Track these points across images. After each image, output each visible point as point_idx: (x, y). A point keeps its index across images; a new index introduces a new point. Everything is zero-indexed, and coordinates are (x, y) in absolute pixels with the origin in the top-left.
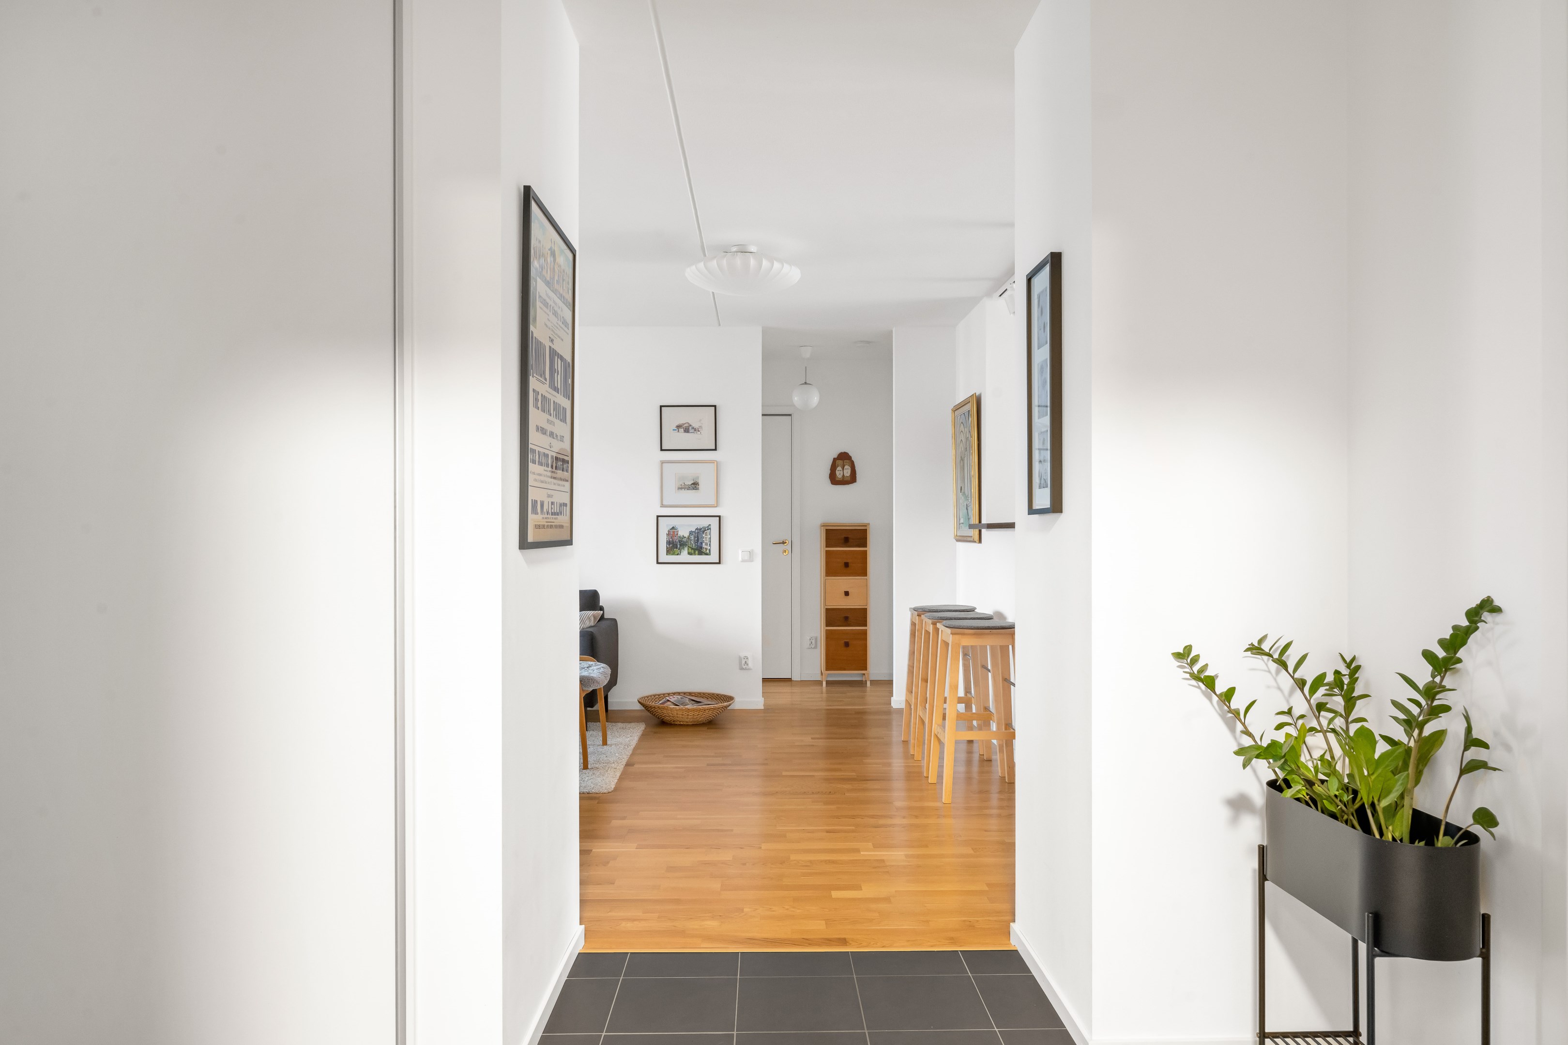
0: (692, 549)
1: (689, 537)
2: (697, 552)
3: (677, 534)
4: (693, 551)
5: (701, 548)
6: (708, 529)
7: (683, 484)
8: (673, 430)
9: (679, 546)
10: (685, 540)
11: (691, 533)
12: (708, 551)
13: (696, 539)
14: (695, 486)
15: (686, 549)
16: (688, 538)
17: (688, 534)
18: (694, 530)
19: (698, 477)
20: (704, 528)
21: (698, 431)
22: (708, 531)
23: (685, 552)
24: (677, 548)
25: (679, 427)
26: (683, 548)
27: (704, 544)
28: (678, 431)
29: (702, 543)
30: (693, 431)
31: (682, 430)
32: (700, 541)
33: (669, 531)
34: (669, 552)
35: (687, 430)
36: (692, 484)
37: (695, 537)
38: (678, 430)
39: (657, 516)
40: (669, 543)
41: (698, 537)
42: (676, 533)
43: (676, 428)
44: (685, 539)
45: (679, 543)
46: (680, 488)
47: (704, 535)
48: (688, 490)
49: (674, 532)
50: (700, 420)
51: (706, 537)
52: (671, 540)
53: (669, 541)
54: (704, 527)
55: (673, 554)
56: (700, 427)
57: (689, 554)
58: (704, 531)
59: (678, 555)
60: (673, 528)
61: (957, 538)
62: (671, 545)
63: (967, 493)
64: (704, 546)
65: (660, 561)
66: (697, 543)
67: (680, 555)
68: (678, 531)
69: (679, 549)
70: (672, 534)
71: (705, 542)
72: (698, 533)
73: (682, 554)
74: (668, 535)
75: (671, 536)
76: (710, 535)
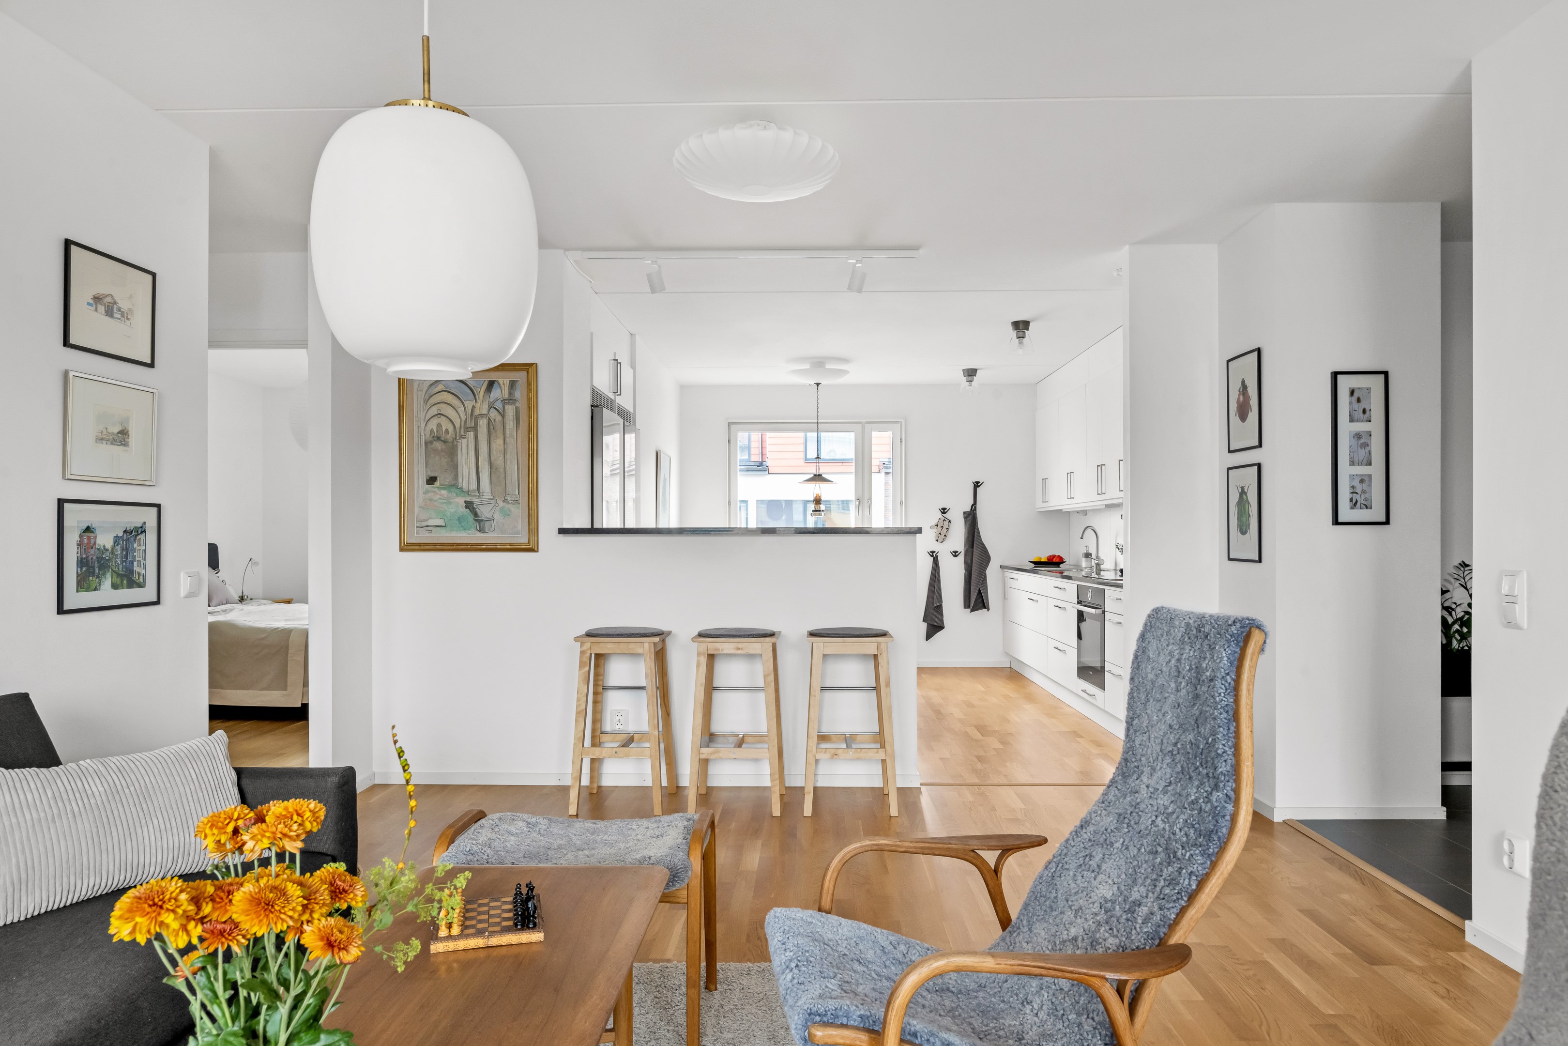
0: (119, 575)
1: (113, 547)
2: (125, 582)
3: (95, 543)
5: (131, 571)
6: (142, 532)
7: (105, 432)
8: (89, 304)
9: (97, 570)
10: (106, 556)
11: (117, 539)
12: (141, 580)
13: (124, 553)
14: (122, 437)
15: (109, 575)
16: (112, 553)
17: (112, 543)
18: (120, 534)
19: (127, 420)
20: (136, 529)
21: (128, 319)
22: (141, 536)
23: (107, 583)
25: (97, 299)
26: (104, 574)
27: (135, 564)
28: (96, 310)
29: (132, 563)
30: (119, 316)
31: (101, 309)
32: (130, 559)
33: (81, 536)
34: (82, 584)
35: (109, 313)
36: (118, 433)
37: (122, 550)
38: (96, 308)
39: (59, 500)
40: (81, 563)
41: (127, 549)
42: (92, 541)
43: (92, 302)
44: (108, 553)
45: (99, 562)
46: (100, 440)
47: (136, 545)
48: (112, 444)
49: (89, 538)
50: (131, 297)
51: (139, 548)
52: (84, 556)
53: (81, 558)
54: (135, 527)
55: (88, 589)
56: (130, 310)
57: (115, 586)
58: (136, 536)
59: (95, 590)
60: (88, 529)
61: (406, 547)
62: (84, 569)
63: (474, 486)
64: (136, 568)
65: (66, 608)
66: (125, 561)
67: (99, 589)
68: (95, 537)
69: (97, 577)
70: (87, 544)
71: (138, 559)
72: (127, 540)
73: (102, 587)
74: (80, 544)
75: (84, 547)
76: (145, 544)
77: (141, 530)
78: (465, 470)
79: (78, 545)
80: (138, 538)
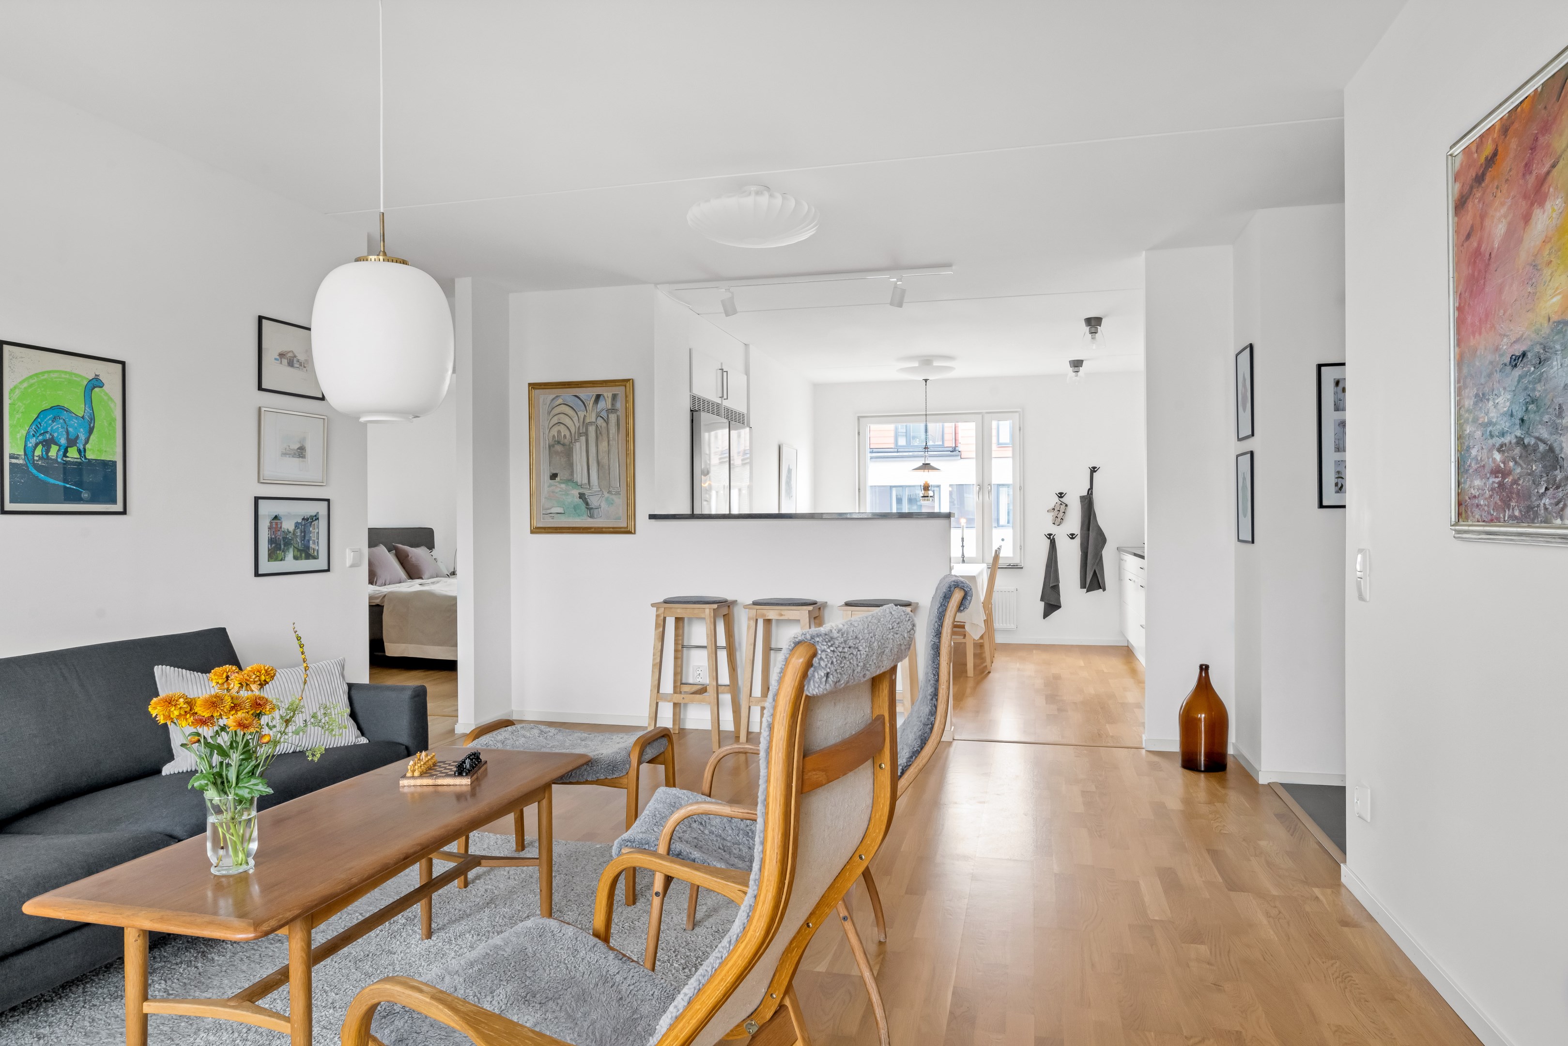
0: (299, 550)
1: (295, 530)
2: (303, 555)
3: (281, 527)
4: (299, 554)
5: (308, 548)
6: (316, 520)
7: (288, 448)
8: (276, 359)
9: (282, 546)
10: (289, 536)
11: (297, 525)
12: (316, 554)
13: (303, 534)
14: (301, 452)
15: (291, 550)
16: (294, 534)
17: (293, 527)
18: (300, 521)
19: (304, 439)
20: (312, 517)
21: (305, 367)
22: (316, 522)
23: (290, 555)
24: (280, 550)
25: (282, 355)
26: (288, 549)
27: (311, 542)
28: (281, 363)
29: (309, 542)
30: (298, 366)
31: (285, 361)
32: (307, 538)
33: (271, 523)
34: (272, 556)
35: (291, 364)
36: (298, 449)
37: (301, 532)
38: (281, 361)
39: (255, 497)
40: (271, 541)
41: (305, 532)
42: (279, 526)
43: (278, 357)
44: (290, 534)
45: (283, 541)
46: (284, 454)
47: (311, 529)
48: (293, 457)
49: (277, 524)
51: (314, 531)
52: (273, 537)
53: (271, 538)
54: (311, 516)
55: (276, 560)
56: (306, 360)
57: (296, 558)
58: (312, 522)
59: (281, 560)
60: (276, 517)
61: (535, 530)
62: (273, 545)
63: (585, 481)
64: (311, 545)
65: (260, 572)
66: (304, 540)
67: (284, 560)
68: (281, 523)
69: (283, 551)
70: (275, 528)
71: (313, 539)
72: (305, 525)
73: (286, 559)
74: (270, 528)
75: (273, 530)
76: (318, 528)
77: (316, 518)
78: (579, 467)
79: (269, 528)
80: (313, 523)
